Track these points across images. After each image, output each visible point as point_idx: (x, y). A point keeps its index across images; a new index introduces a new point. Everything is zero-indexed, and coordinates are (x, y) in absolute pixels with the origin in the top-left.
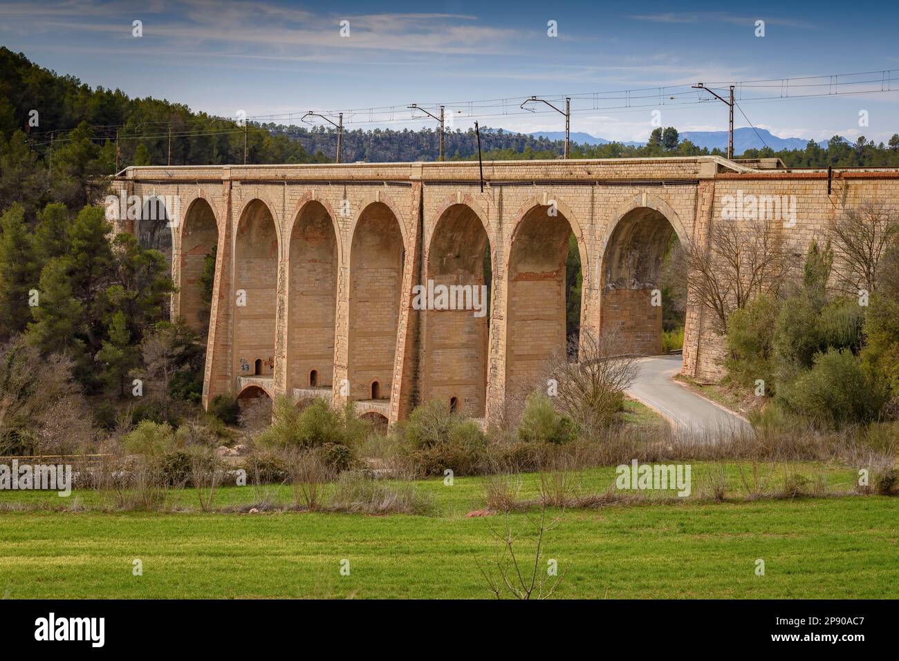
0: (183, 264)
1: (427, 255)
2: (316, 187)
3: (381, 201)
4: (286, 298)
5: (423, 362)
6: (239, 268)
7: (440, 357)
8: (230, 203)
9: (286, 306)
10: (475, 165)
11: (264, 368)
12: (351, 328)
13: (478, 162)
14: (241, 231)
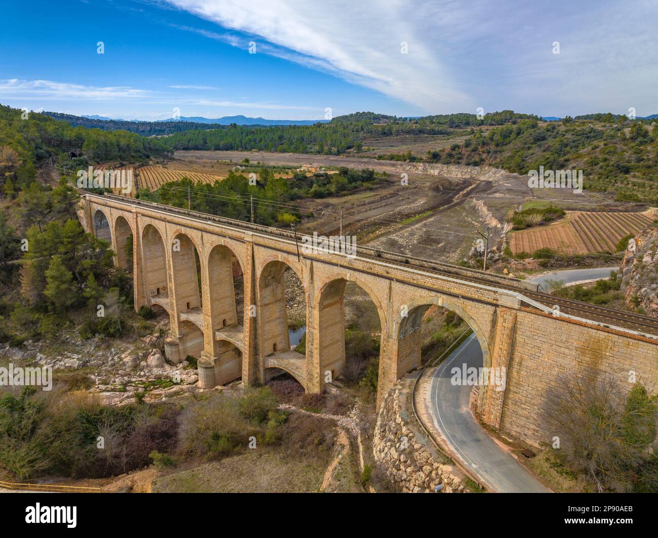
0: (117, 242)
1: (258, 280)
2: (184, 228)
3: (225, 244)
4: (172, 273)
5: (259, 331)
6: (144, 251)
7: (267, 327)
8: (137, 222)
9: (173, 277)
10: (294, 245)
11: (161, 291)
12: (211, 299)
13: (295, 243)
14: (144, 236)
